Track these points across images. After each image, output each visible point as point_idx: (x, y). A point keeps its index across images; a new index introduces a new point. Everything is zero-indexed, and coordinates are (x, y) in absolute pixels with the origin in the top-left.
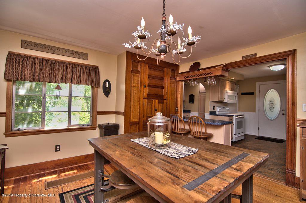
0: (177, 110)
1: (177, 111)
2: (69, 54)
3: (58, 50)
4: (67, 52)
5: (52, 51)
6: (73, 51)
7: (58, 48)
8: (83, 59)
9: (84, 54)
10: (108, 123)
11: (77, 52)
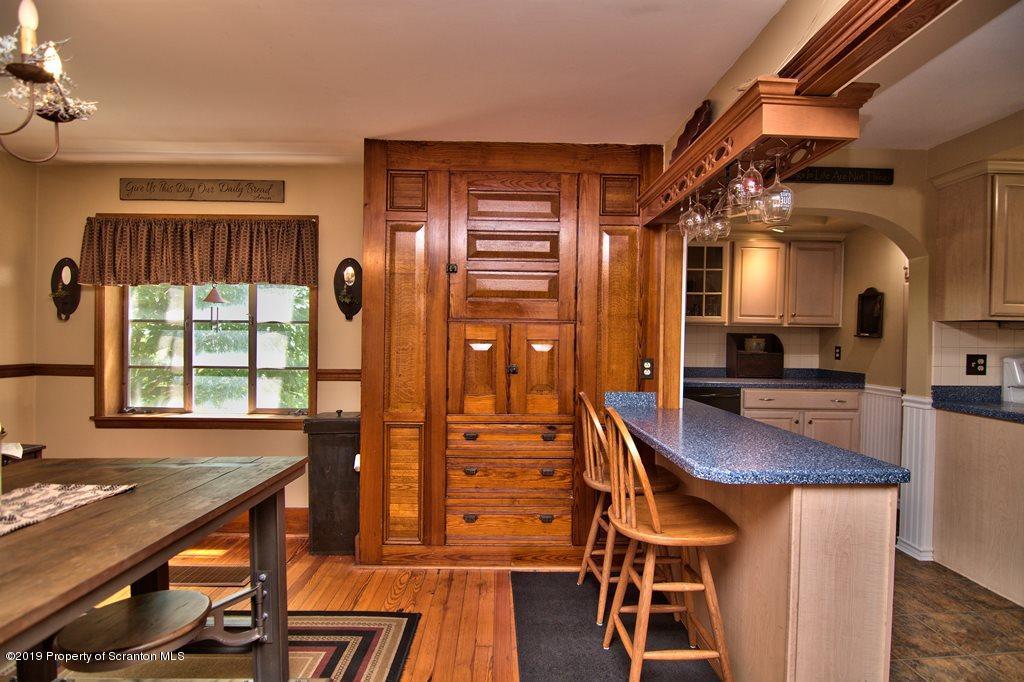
0: (647, 373)
1: (651, 377)
2: (229, 195)
3: (202, 188)
4: (225, 188)
5: (187, 195)
6: (240, 182)
7: (200, 182)
8: (268, 200)
9: (272, 184)
10: (339, 412)
11: (250, 183)
